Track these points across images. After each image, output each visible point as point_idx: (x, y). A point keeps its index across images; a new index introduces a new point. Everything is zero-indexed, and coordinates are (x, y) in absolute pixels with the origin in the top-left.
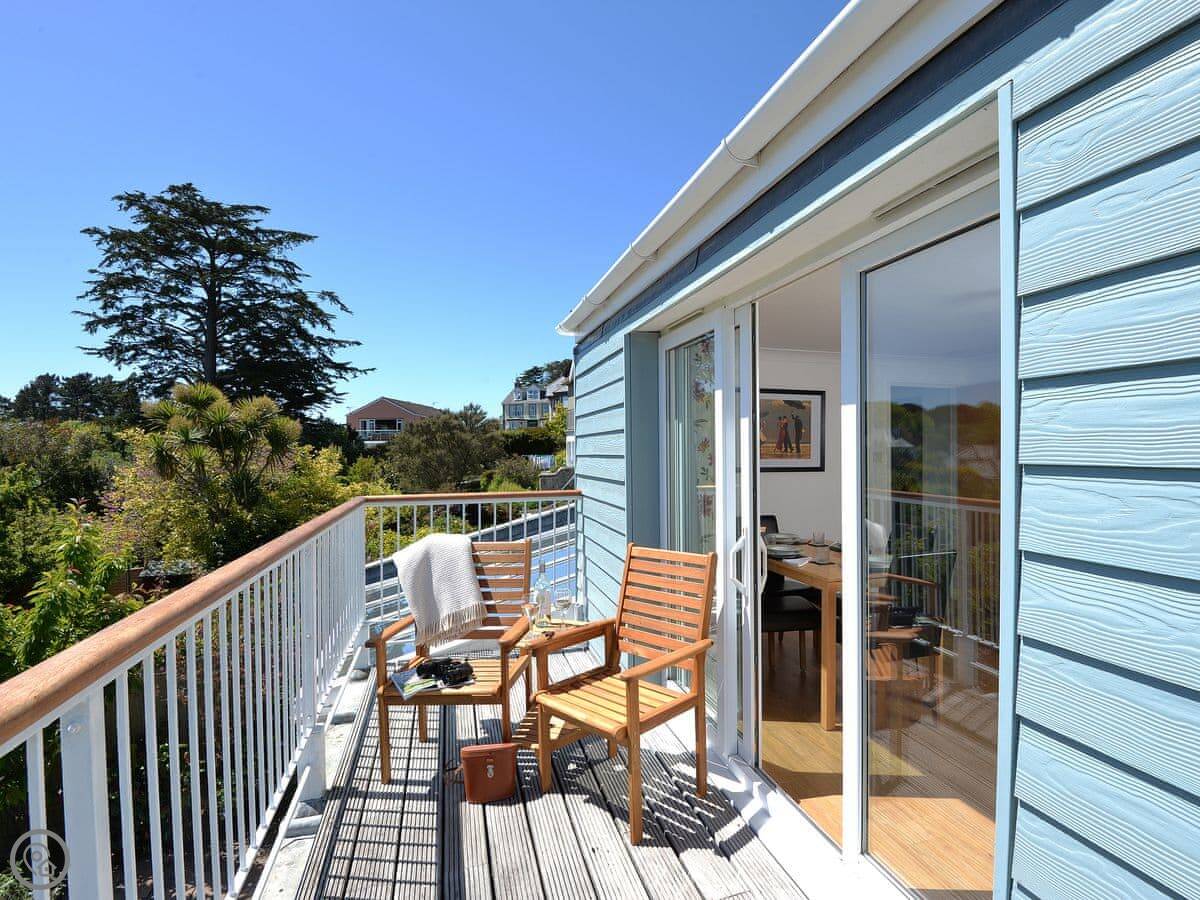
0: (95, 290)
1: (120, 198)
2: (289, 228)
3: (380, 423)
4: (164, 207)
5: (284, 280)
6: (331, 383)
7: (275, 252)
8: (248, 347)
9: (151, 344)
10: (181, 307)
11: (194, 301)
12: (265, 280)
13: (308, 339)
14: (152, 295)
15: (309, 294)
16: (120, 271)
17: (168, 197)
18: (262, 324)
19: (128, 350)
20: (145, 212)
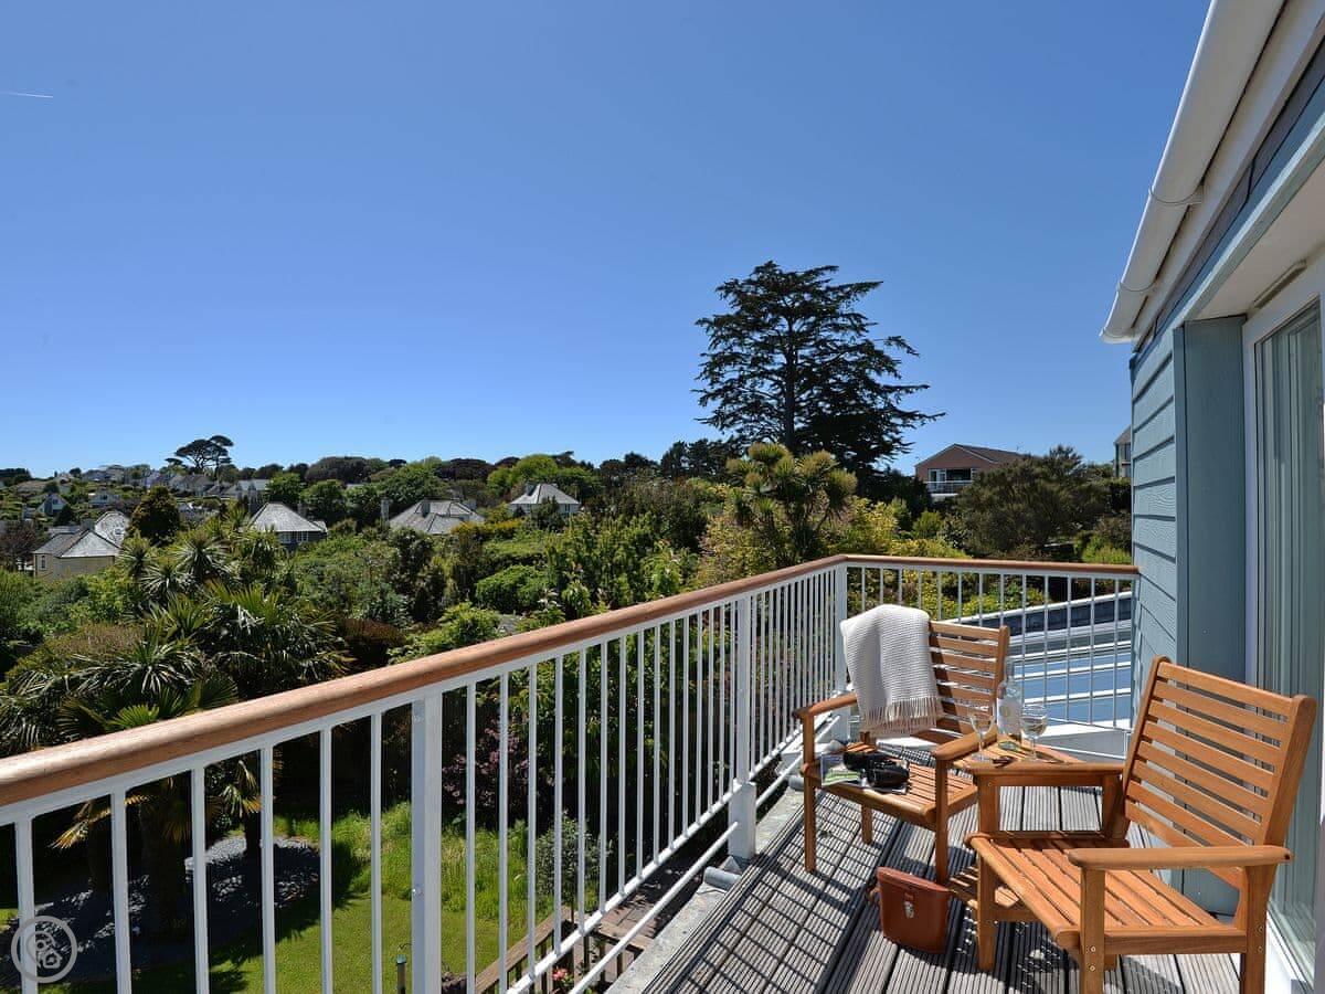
0: (705, 372)
1: (721, 288)
2: (855, 281)
3: (952, 474)
4: (752, 288)
5: (853, 333)
6: (897, 433)
7: (844, 308)
8: (821, 404)
9: (744, 409)
10: (766, 374)
11: (776, 368)
12: (836, 336)
13: (876, 389)
14: (745, 367)
15: (875, 343)
16: (721, 350)
17: (755, 278)
18: (831, 381)
19: (728, 417)
20: (738, 296)
